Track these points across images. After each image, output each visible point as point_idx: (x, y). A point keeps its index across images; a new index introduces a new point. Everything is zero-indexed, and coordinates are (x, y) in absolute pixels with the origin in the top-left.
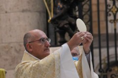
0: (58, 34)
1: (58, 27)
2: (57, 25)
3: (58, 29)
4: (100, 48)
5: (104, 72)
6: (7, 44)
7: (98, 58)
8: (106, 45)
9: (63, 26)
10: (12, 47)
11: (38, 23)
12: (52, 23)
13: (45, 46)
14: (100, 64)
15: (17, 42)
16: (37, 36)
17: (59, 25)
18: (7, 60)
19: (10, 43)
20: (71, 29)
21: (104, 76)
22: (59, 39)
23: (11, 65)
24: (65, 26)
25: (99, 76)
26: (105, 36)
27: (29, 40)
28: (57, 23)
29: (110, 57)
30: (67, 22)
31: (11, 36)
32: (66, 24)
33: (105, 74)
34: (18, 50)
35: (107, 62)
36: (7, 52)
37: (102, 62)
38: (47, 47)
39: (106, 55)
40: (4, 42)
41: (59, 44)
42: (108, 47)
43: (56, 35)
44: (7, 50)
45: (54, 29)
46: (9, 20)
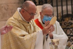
10: (2, 7)
23: (2, 18)
35: (61, 15)
39: (61, 11)
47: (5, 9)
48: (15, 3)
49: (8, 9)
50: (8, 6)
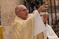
0: (30, 7)
1: (30, 4)
2: (30, 3)
3: (30, 5)
4: (52, 13)
5: (54, 25)
6: (5, 13)
7: (51, 18)
8: (54, 11)
9: (33, 3)
10: (8, 15)
11: (20, 2)
12: (27, 2)
13: (26, 13)
14: (52, 21)
15: (10, 12)
16: (22, 8)
17: (31, 2)
18: (5, 21)
19: (7, 13)
20: (36, 4)
21: (54, 27)
22: (31, 10)
23: (8, 23)
24: (34, 3)
25: (52, 27)
26: (54, 7)
27: (18, 11)
28: (30, 2)
29: (57, 17)
30: (35, 1)
31: (7, 9)
32: (34, 2)
33: (55, 26)
34: (11, 16)
35: (55, 20)
36: (5, 17)
37: (53, 20)
38: (27, 14)
39: (55, 17)
40: (3, 12)
41: (31, 12)
42: (56, 13)
43: (29, 8)
44: (5, 16)
45: (28, 4)
46: (6, 1)
47: (10, 16)
49: (12, 16)
50: (12, 14)
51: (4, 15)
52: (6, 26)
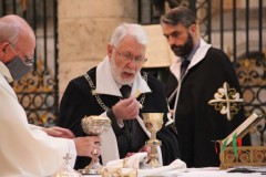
47: (87, 30)
48: (112, 17)
49: (94, 30)
50: (94, 23)
51: (70, 25)
52: (74, 61)
